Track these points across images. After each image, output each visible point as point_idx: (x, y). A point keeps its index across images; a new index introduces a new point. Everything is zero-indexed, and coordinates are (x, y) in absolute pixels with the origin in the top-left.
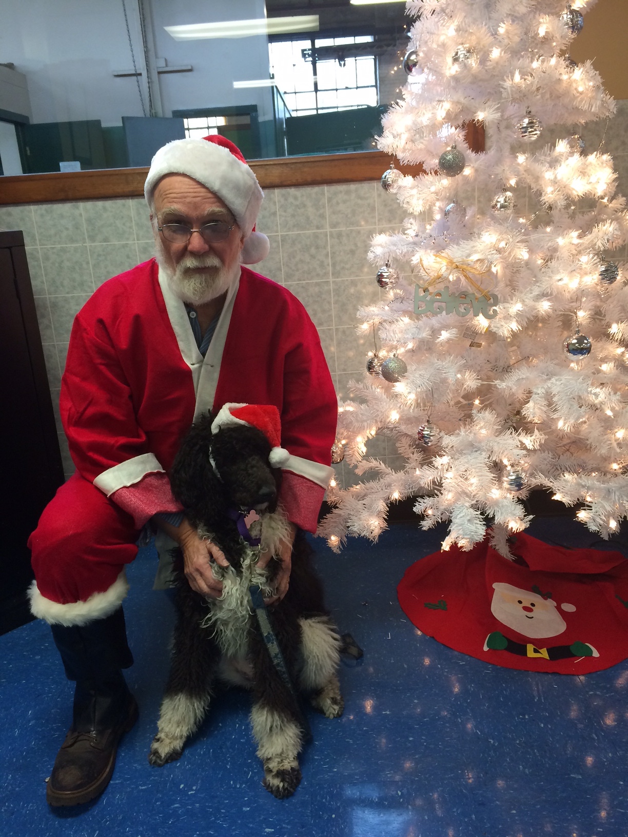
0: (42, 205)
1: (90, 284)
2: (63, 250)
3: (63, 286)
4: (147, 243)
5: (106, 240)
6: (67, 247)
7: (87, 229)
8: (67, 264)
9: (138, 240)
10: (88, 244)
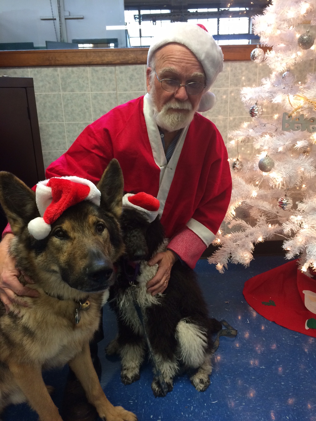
0: (35, 68)
1: (62, 117)
2: (47, 96)
3: (46, 118)
4: (96, 94)
5: (72, 91)
6: (49, 94)
7: (61, 84)
8: (48, 104)
9: (91, 91)
10: (61, 93)
